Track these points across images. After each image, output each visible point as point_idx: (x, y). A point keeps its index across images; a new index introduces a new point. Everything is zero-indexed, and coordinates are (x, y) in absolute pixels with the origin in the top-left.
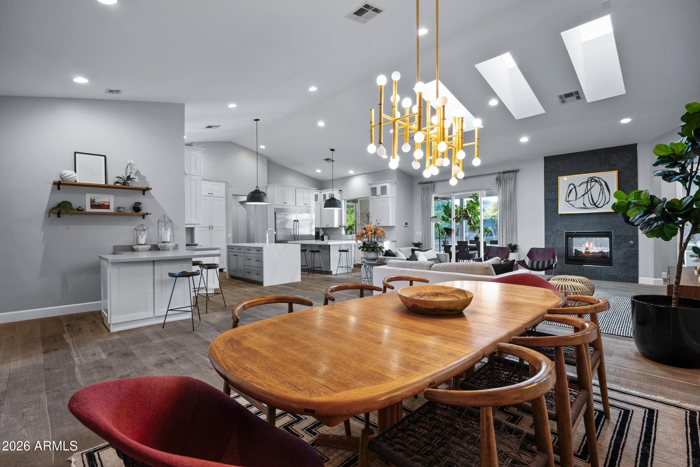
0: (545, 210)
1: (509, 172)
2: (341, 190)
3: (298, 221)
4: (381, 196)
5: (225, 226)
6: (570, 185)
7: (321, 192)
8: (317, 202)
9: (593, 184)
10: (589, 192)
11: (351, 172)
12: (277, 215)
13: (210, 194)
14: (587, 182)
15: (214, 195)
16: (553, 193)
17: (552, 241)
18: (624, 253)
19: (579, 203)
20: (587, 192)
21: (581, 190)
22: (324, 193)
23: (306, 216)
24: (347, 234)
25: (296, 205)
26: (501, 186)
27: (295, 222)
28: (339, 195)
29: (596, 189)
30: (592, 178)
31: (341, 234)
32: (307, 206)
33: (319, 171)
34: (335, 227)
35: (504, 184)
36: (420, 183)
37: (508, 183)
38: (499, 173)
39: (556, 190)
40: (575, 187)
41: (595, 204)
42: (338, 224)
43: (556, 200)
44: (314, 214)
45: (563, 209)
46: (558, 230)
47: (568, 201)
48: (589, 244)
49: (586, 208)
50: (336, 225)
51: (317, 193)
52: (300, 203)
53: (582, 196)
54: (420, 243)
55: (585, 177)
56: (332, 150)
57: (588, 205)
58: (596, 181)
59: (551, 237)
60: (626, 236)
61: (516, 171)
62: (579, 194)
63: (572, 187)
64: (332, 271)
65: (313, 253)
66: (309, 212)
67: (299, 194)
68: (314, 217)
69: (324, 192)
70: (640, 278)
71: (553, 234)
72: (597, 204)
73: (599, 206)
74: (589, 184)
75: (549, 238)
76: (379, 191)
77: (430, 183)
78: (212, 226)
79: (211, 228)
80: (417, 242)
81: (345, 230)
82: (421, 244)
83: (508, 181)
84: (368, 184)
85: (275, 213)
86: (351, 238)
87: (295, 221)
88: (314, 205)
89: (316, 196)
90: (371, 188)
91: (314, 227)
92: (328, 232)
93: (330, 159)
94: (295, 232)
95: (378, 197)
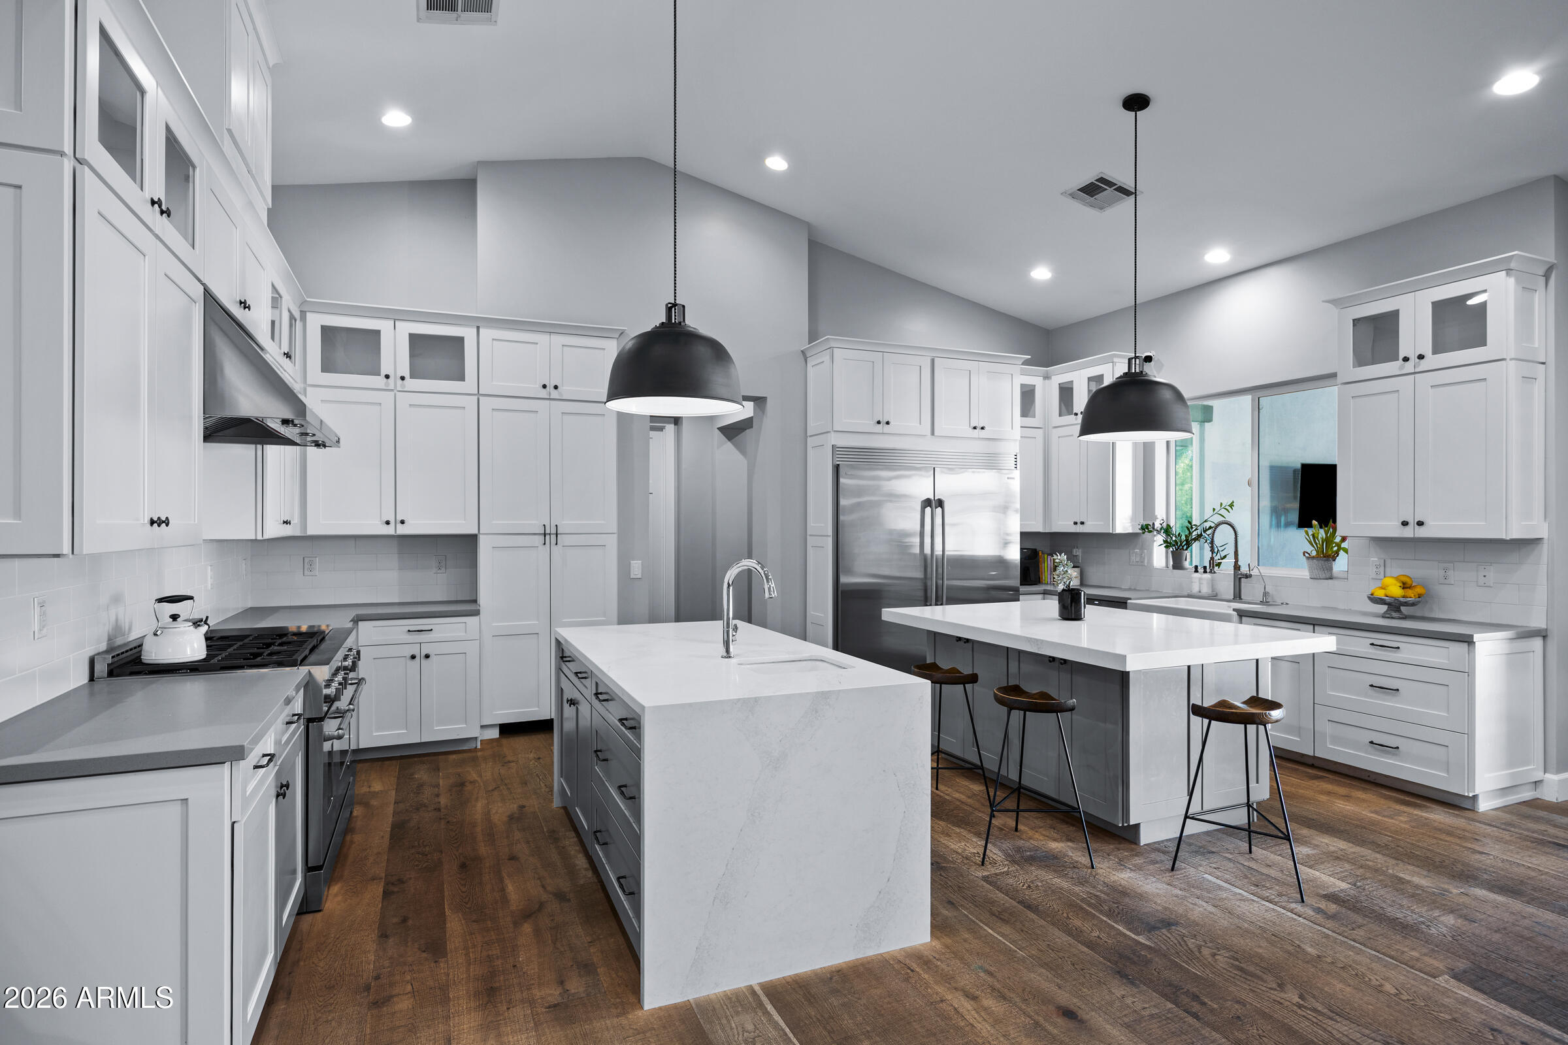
2: (1148, 359)
3: (940, 503)
4: (1432, 361)
5: (613, 526)
7: (1047, 377)
8: (1029, 421)
11: (1218, 257)
12: (842, 480)
13: (550, 388)
15: (566, 391)
22: (1064, 378)
23: (982, 480)
24: (1178, 565)
25: (933, 433)
27: (928, 510)
31: (1144, 564)
32: (983, 434)
33: (1041, 273)
34: (1119, 529)
42: (1133, 519)
44: (1017, 474)
50: (1124, 522)
51: (1034, 378)
52: (952, 422)
56: (1136, 102)
64: (1137, 826)
65: (1016, 715)
66: (991, 462)
67: (951, 382)
68: (1016, 485)
69: (1062, 374)
76: (1416, 331)
78: (554, 531)
79: (550, 535)
81: (1168, 545)
84: (1333, 302)
85: (837, 468)
86: (1206, 590)
87: (927, 503)
88: (1017, 433)
89: (1028, 395)
90: (1356, 322)
91: (1018, 531)
92: (1078, 552)
93: (1110, 184)
94: (927, 550)
95: (1409, 367)
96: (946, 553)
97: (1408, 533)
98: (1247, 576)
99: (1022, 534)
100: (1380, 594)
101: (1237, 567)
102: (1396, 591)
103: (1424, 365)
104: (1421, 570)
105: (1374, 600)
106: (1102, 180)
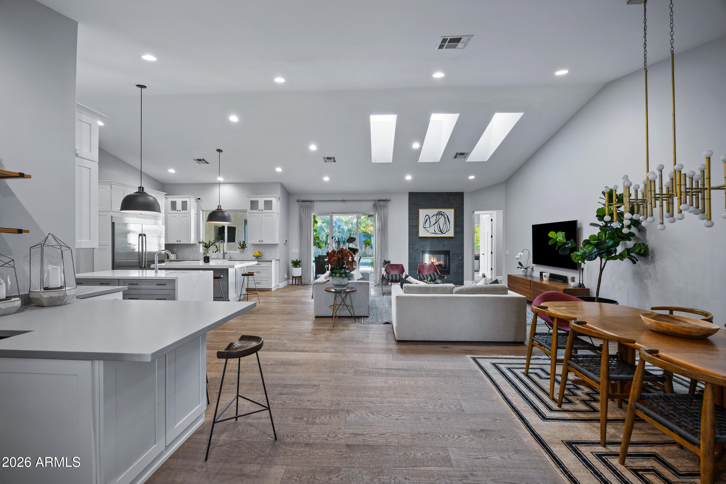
0: (409, 233)
1: (383, 201)
2: (199, 199)
3: (145, 235)
4: (264, 211)
6: (426, 215)
7: (166, 198)
9: (440, 216)
10: (438, 222)
11: (220, 179)
12: (115, 227)
14: (437, 215)
16: (414, 220)
17: (413, 257)
18: (457, 265)
19: (431, 230)
20: (437, 222)
21: (433, 220)
22: (173, 200)
26: (377, 211)
27: (141, 237)
28: (196, 204)
29: (442, 220)
30: (440, 212)
31: (196, 251)
33: (172, 171)
34: (191, 243)
35: (379, 210)
36: (298, 201)
37: (383, 210)
38: (375, 201)
39: (418, 218)
40: (429, 218)
41: (441, 231)
42: (195, 240)
43: (417, 226)
44: (163, 227)
45: (422, 233)
46: (418, 249)
47: (425, 228)
48: (434, 259)
49: (436, 234)
50: (192, 241)
53: (434, 224)
54: (299, 260)
55: (436, 211)
56: (219, 151)
57: (437, 232)
58: (442, 215)
59: (413, 254)
60: (457, 254)
61: (389, 200)
62: (432, 224)
63: (427, 217)
66: (156, 223)
68: (163, 230)
69: (172, 198)
70: (464, 281)
71: (414, 252)
72: (442, 231)
73: (443, 232)
74: (438, 216)
75: (411, 255)
76: (261, 205)
77: (309, 201)
80: (295, 260)
82: (300, 262)
83: (383, 208)
84: (246, 196)
85: (113, 223)
86: (216, 257)
87: (140, 235)
88: (163, 215)
90: (250, 201)
92: (175, 249)
93: (204, 160)
94: (141, 250)
95: (260, 212)
96: (147, 251)
97: (260, 243)
98: (226, 253)
99: (165, 244)
100: (255, 255)
101: (224, 251)
102: (258, 254)
103: (263, 212)
104: (261, 250)
105: (254, 256)
106: (203, 159)
